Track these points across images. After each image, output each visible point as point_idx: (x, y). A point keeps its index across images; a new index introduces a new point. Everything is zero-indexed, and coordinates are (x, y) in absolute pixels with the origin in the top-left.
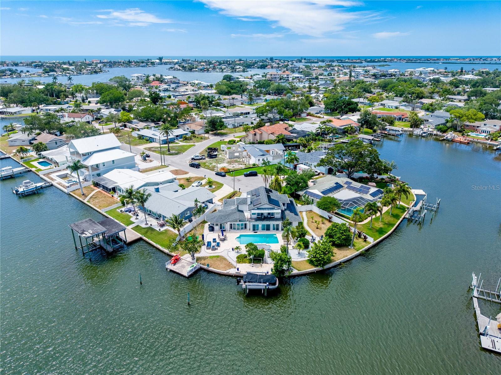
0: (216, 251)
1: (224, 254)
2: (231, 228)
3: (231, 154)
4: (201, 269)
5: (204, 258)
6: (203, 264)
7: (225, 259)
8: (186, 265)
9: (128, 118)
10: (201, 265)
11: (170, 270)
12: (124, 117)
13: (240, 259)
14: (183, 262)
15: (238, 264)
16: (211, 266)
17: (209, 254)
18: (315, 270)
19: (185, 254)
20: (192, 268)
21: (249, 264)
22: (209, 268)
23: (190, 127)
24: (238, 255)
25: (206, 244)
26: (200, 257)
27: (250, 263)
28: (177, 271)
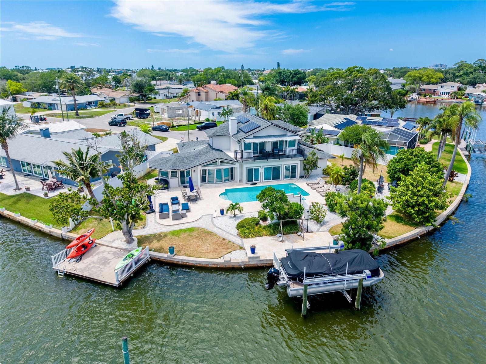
0: (184, 220)
1: (203, 224)
2: (204, 180)
3: (171, 111)
4: (153, 261)
5: (159, 237)
6: (157, 250)
7: (210, 233)
8: (110, 256)
9: (18, 89)
10: (152, 253)
11: (65, 274)
12: (12, 88)
13: (248, 229)
14: (103, 252)
15: (244, 240)
16: (180, 251)
17: (169, 227)
18: (418, 234)
19: (107, 233)
20: (127, 262)
21: (272, 238)
22: (176, 257)
23: (108, 95)
24: (238, 221)
25: (157, 208)
26: (146, 237)
27: (273, 234)
28: (86, 274)
